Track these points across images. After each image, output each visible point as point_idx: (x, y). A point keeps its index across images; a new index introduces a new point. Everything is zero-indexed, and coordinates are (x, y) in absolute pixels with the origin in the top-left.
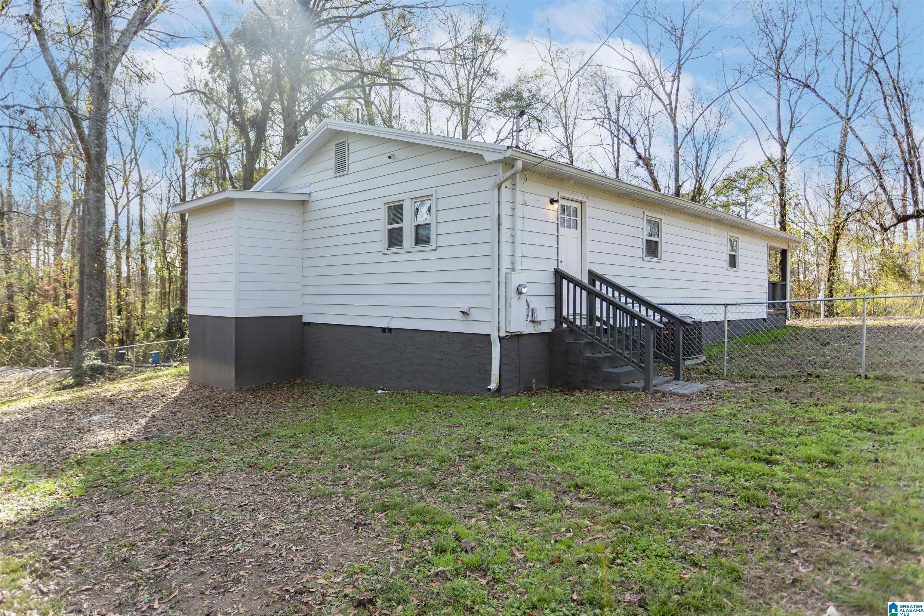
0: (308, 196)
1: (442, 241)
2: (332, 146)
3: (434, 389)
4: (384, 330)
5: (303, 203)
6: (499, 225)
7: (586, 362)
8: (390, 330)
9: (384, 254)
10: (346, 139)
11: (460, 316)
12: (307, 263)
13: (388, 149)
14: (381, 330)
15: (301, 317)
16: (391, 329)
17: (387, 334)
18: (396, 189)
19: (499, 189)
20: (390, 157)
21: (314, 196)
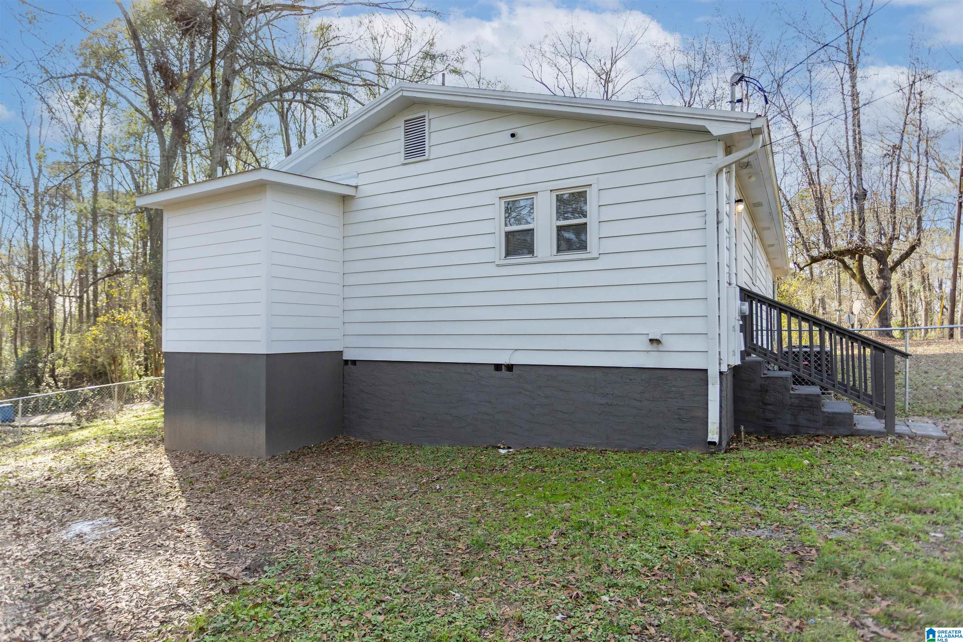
0: (354, 189)
1: (608, 246)
2: (400, 123)
3: (594, 445)
4: (498, 367)
5: (345, 199)
6: (718, 223)
7: (796, 401)
8: (510, 367)
9: (498, 266)
10: (425, 113)
11: (647, 346)
12: (351, 280)
13: (512, 125)
14: (493, 367)
15: (341, 353)
16: (512, 365)
17: (504, 373)
18: (521, 178)
19: (717, 175)
20: (513, 135)
21: (365, 190)
